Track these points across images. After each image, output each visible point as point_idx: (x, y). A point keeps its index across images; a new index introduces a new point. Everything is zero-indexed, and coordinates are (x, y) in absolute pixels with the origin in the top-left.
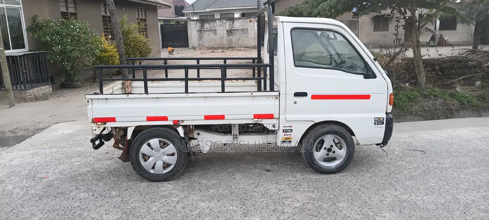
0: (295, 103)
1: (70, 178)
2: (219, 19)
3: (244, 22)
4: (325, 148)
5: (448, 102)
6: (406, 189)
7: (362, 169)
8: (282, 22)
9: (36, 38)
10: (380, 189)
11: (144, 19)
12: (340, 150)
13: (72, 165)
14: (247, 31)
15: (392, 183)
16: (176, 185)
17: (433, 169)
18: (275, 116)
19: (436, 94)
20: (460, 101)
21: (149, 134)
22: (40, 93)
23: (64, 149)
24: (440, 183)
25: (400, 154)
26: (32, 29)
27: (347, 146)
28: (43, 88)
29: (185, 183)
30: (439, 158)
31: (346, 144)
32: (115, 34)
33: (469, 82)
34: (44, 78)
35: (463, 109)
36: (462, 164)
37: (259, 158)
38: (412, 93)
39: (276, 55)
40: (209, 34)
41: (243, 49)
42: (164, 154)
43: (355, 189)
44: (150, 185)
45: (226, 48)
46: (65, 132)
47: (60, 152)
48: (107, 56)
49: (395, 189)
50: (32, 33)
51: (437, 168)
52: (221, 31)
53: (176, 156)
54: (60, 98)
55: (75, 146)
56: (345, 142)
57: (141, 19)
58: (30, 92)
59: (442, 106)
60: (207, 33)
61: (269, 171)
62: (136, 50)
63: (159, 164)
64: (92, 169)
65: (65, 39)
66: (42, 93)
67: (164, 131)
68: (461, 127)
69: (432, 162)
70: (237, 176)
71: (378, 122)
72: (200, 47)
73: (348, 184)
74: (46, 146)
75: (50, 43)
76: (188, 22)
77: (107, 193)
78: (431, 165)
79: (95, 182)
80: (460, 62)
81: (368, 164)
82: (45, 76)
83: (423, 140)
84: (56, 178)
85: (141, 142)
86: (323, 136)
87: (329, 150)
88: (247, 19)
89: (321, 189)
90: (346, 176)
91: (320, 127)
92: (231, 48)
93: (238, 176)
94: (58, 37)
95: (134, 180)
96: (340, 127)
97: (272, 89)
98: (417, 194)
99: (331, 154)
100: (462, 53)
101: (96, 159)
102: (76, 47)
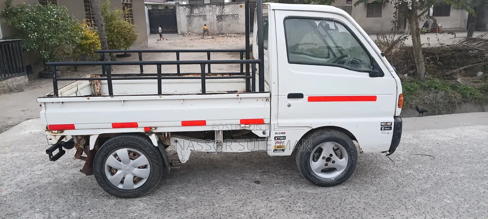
0: (289, 106)
1: (27, 193)
2: (208, 4)
3: (234, 8)
4: (323, 158)
5: (450, 95)
6: (418, 208)
7: (365, 179)
8: (273, 10)
9: (10, 24)
10: (388, 207)
11: (130, 4)
12: (340, 160)
13: (33, 174)
14: (238, 17)
15: (402, 199)
16: (149, 203)
17: (446, 179)
18: (266, 121)
19: (437, 86)
20: (462, 94)
21: (116, 143)
22: (15, 84)
23: (27, 153)
24: (457, 199)
25: (407, 160)
26: (5, 15)
27: (349, 155)
28: (19, 78)
29: (160, 200)
30: (450, 165)
31: (348, 153)
32: (96, 21)
33: (470, 73)
34: (19, 68)
35: (465, 102)
36: (478, 173)
37: (247, 165)
38: (412, 85)
39: (267, 49)
40: (198, 20)
41: (233, 35)
42: (134, 166)
43: (359, 208)
44: (119, 203)
45: (216, 34)
46: (33, 131)
47: (22, 157)
48: (88, 44)
49: (406, 208)
50: (6, 19)
51: (450, 179)
52: (210, 17)
53: (149, 169)
54: (37, 90)
55: (40, 149)
56: (347, 151)
57: (126, 4)
58: (2, 83)
59: (444, 98)
60: (196, 19)
61: (258, 182)
62: (120, 37)
63: (129, 178)
64: (54, 180)
65: (42, 26)
66: (17, 84)
67: (133, 139)
68: (468, 125)
69: (443, 170)
70: (221, 190)
71: (385, 127)
72: (190, 33)
73: (351, 200)
74: (7, 149)
75: (25, 30)
76: (177, 8)
77: (66, 214)
78: (443, 175)
79: (55, 198)
80: (460, 51)
81: (371, 173)
82: (20, 66)
83: (429, 142)
84: (10, 192)
85: (107, 153)
86: (321, 144)
87: (328, 160)
88: (237, 4)
89: (320, 209)
90: (347, 189)
91: (318, 133)
92: (221, 34)
93: (223, 190)
94: (34, 23)
95: (100, 195)
96: (341, 133)
97: (262, 90)
98: (432, 215)
99: (330, 164)
100: (461, 41)
101: (61, 167)
102: (54, 34)
